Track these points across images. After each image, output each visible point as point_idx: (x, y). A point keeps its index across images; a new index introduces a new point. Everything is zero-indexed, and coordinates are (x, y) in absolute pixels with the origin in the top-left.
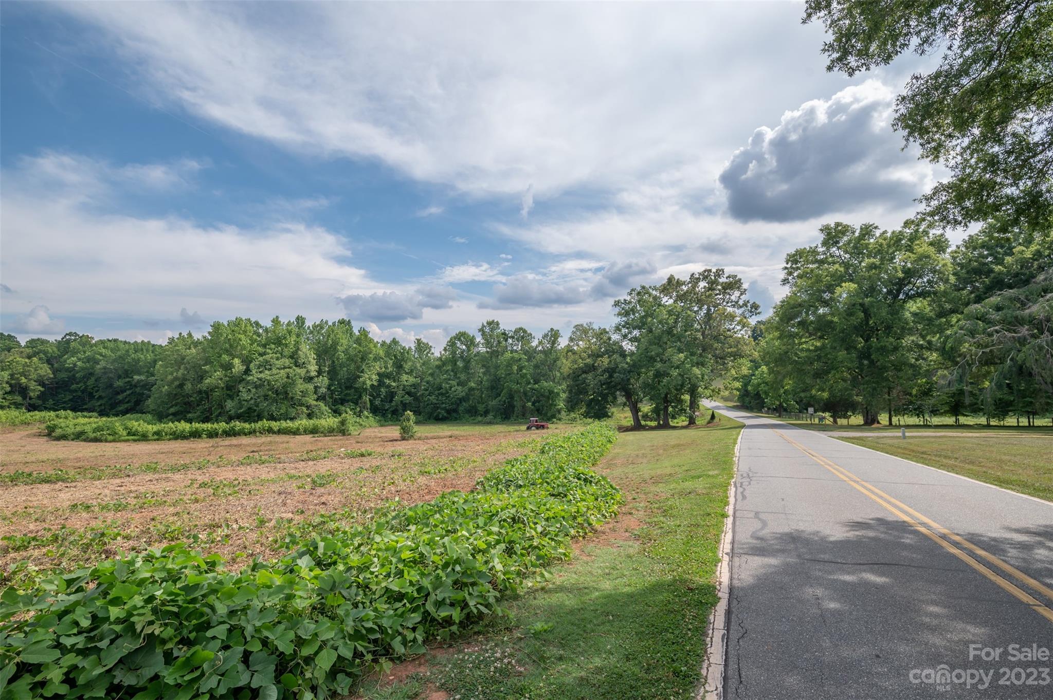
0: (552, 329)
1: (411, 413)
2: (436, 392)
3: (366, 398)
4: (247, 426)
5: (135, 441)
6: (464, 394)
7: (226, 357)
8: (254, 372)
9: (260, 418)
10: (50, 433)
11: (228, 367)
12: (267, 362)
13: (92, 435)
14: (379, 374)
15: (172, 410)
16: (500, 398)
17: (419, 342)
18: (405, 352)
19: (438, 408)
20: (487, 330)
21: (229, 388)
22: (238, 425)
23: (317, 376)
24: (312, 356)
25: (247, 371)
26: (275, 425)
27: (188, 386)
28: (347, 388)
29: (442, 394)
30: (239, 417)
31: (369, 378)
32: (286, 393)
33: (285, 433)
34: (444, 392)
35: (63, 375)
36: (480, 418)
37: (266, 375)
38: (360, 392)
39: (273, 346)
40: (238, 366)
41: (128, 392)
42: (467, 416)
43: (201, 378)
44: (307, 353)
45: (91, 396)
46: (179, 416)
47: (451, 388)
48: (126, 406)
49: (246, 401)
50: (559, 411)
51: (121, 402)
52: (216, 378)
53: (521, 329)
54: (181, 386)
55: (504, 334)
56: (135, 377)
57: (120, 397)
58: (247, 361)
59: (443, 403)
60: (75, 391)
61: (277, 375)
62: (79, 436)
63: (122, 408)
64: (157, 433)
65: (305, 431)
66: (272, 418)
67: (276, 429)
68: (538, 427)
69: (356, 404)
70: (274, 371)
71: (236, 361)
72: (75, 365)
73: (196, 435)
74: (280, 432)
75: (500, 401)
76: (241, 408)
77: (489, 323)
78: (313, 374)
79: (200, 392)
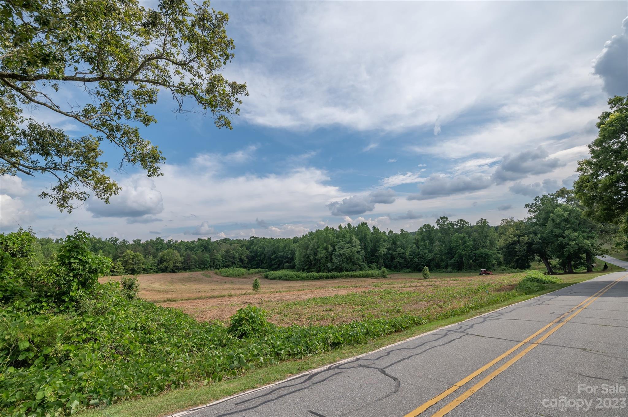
0: (482, 219)
1: (427, 267)
2: (417, 257)
3: (381, 261)
4: (339, 274)
5: (301, 280)
6: (432, 257)
7: (325, 245)
8: (337, 250)
9: (341, 270)
10: (266, 277)
11: (326, 249)
12: (341, 245)
13: (285, 278)
14: (387, 249)
15: (306, 267)
16: (454, 259)
17: (402, 230)
18: (396, 236)
19: (419, 265)
20: (441, 221)
21: (327, 258)
22: (336, 273)
23: (361, 251)
24: (358, 242)
25: (334, 250)
26: (349, 273)
27: (312, 257)
28: (372, 256)
29: (420, 257)
30: (332, 270)
31: (383, 250)
32: (351, 259)
33: (354, 277)
34: (421, 256)
35: (253, 254)
36: (444, 270)
37: (342, 252)
38: (378, 257)
39: (342, 238)
40: (330, 249)
41: (276, 260)
42: (435, 269)
43: (316, 254)
44: (356, 241)
45: (262, 262)
46: (309, 270)
47: (425, 254)
48: (276, 266)
49: (336, 263)
50: (493, 265)
51: (274, 264)
52: (322, 254)
53: (461, 220)
54: (308, 257)
55: (451, 224)
56: (279, 254)
57: (273, 262)
58: (333, 246)
59: (422, 262)
60: (257, 260)
61: (347, 251)
62: (280, 278)
63: (274, 267)
64: (307, 277)
65: (363, 276)
66: (347, 270)
67: (350, 275)
68: (486, 274)
69: (377, 263)
70: (345, 250)
71: (329, 246)
72: (257, 250)
73: (321, 278)
74: (352, 276)
75: (455, 260)
76: (333, 266)
77: (442, 218)
78: (360, 250)
79: (315, 260)
